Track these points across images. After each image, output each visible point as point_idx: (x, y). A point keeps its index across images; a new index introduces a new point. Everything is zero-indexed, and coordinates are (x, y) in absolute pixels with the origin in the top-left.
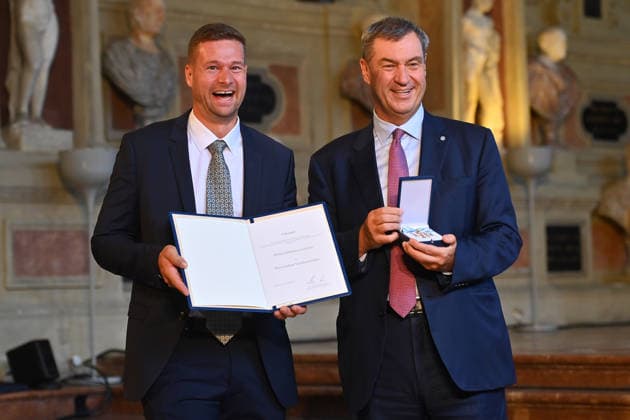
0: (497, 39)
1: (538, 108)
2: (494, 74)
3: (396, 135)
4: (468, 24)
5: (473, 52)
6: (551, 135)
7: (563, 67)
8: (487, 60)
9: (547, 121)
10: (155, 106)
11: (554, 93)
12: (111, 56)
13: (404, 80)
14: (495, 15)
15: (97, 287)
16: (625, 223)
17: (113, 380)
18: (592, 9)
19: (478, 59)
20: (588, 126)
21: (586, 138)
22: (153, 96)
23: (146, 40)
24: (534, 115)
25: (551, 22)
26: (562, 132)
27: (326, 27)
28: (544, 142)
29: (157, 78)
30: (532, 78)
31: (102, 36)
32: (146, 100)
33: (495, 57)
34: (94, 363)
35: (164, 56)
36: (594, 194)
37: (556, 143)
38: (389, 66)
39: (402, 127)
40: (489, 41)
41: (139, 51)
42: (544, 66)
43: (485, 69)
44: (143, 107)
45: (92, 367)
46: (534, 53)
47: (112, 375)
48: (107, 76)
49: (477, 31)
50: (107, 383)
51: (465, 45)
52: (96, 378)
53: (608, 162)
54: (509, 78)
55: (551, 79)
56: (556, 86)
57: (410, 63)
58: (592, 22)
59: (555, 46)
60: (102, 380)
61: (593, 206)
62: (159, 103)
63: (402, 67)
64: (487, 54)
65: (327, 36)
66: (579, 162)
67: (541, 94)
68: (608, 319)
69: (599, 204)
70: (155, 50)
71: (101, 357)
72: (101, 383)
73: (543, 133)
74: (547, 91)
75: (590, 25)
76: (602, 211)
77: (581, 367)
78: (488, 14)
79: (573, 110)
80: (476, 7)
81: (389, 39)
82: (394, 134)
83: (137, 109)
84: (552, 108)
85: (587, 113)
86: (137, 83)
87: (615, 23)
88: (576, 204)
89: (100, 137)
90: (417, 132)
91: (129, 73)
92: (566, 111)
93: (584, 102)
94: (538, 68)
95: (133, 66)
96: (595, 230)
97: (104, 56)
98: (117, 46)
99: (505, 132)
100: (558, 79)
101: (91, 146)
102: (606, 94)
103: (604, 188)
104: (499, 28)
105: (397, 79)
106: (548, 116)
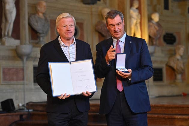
0: (140, 16)
2: (138, 25)
3: (118, 42)
4: (131, 11)
5: (133, 19)
6: (154, 43)
7: (158, 24)
8: (137, 22)
9: (153, 39)
10: (43, 33)
11: (155, 31)
12: (31, 19)
14: (139, 9)
16: (175, 68)
18: (166, 7)
19: (134, 21)
20: (165, 40)
21: (164, 44)
22: (43, 30)
23: (41, 15)
24: (150, 37)
25: (155, 11)
26: (158, 42)
27: (92, 12)
28: (153, 45)
29: (44, 25)
30: (149, 27)
33: (139, 21)
34: (25, 105)
35: (46, 19)
36: (166, 59)
37: (156, 45)
38: (112, 26)
40: (137, 16)
41: (39, 18)
42: (153, 23)
43: (136, 24)
44: (40, 33)
45: (25, 107)
46: (150, 19)
47: (30, 109)
48: (30, 25)
49: (134, 13)
50: (29, 111)
51: (131, 17)
53: (170, 50)
54: (143, 27)
55: (155, 27)
56: (156, 29)
57: (118, 24)
58: (166, 11)
59: (156, 18)
60: (27, 110)
63: (116, 26)
64: (137, 20)
65: (92, 14)
66: (162, 51)
67: (152, 31)
69: (168, 62)
70: (43, 17)
71: (27, 104)
73: (152, 42)
74: (154, 30)
75: (166, 12)
76: (169, 64)
77: (163, 108)
78: (137, 8)
79: (160, 36)
83: (38, 34)
84: (155, 35)
85: (165, 37)
87: (173, 11)
88: (161, 62)
89: (27, 42)
91: (36, 24)
92: (159, 36)
93: (164, 33)
95: (37, 22)
96: (167, 69)
97: (29, 19)
98: (33, 16)
100: (157, 28)
101: (25, 44)
102: (170, 31)
103: (169, 58)
104: (140, 12)
106: (154, 37)
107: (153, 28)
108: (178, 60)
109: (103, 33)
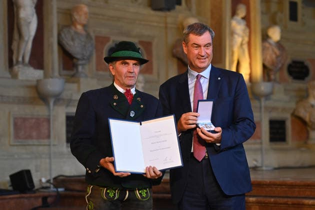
0: (248, 30)
1: (267, 64)
2: (246, 47)
3: (198, 77)
4: (234, 23)
5: (236, 37)
6: (272, 77)
7: (279, 45)
8: (243, 40)
9: (271, 70)
11: (274, 56)
12: (63, 35)
13: (203, 54)
19: (238, 40)
23: (80, 28)
24: (264, 67)
26: (278, 75)
28: (269, 80)
30: (264, 50)
32: (79, 56)
33: (246, 39)
37: (275, 81)
39: (201, 74)
40: (244, 31)
41: (76, 33)
42: (270, 43)
44: (78, 59)
46: (265, 37)
49: (238, 26)
51: (232, 33)
55: (273, 50)
56: (275, 53)
57: (206, 46)
59: (276, 34)
63: (202, 48)
64: (243, 37)
66: (286, 90)
67: (268, 57)
69: (295, 110)
70: (84, 32)
73: (269, 76)
74: (271, 56)
76: (297, 113)
79: (283, 65)
80: (238, 15)
81: (197, 35)
82: (197, 77)
83: (75, 61)
84: (273, 64)
85: (290, 67)
90: (208, 76)
91: (71, 43)
92: (280, 66)
93: (289, 61)
94: (267, 44)
95: (73, 40)
99: (251, 75)
105: (200, 54)
106: (271, 67)
107: (270, 51)
108: (312, 106)
109: (186, 60)
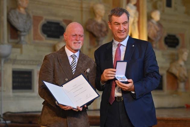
0: (137, 14)
1: (150, 36)
2: (136, 25)
3: (119, 46)
6: (154, 45)
7: (159, 23)
8: (134, 20)
10: (25, 32)
11: (155, 31)
12: (11, 15)
14: (137, 5)
15: (4, 91)
16: (177, 75)
17: (8, 122)
18: (169, 4)
20: (166, 43)
21: (165, 47)
22: (24, 28)
23: (22, 10)
24: (149, 38)
25: (155, 8)
26: (158, 44)
27: (82, 8)
29: (26, 22)
30: (149, 26)
31: (8, 7)
32: (21, 30)
33: (137, 19)
34: (2, 116)
35: (28, 15)
36: (167, 65)
38: (117, 25)
40: (135, 14)
41: (20, 13)
43: (133, 23)
44: (21, 32)
45: (1, 117)
46: (149, 18)
47: (8, 120)
48: (9, 22)
49: (131, 10)
50: (6, 123)
52: (2, 121)
53: (172, 55)
54: (141, 27)
55: (155, 27)
59: (156, 16)
60: (4, 122)
61: (167, 69)
62: (26, 31)
63: (121, 25)
64: (134, 18)
65: (82, 11)
66: (163, 55)
67: (151, 32)
68: (171, 106)
69: (169, 68)
70: (25, 13)
71: (4, 114)
72: (4, 123)
74: (153, 31)
75: (167, 10)
76: (170, 71)
77: (162, 121)
78: (135, 5)
80: (131, 2)
81: (117, 16)
83: (19, 33)
85: (166, 38)
86: (19, 24)
87: (176, 9)
89: (6, 41)
91: (16, 20)
92: (159, 38)
93: (165, 35)
94: (150, 23)
95: (17, 18)
96: (168, 77)
97: (8, 14)
98: (12, 11)
100: (157, 27)
101: (3, 44)
102: (172, 33)
105: (120, 29)
106: (153, 39)
107: (153, 28)
108: (181, 66)
109: (95, 33)
